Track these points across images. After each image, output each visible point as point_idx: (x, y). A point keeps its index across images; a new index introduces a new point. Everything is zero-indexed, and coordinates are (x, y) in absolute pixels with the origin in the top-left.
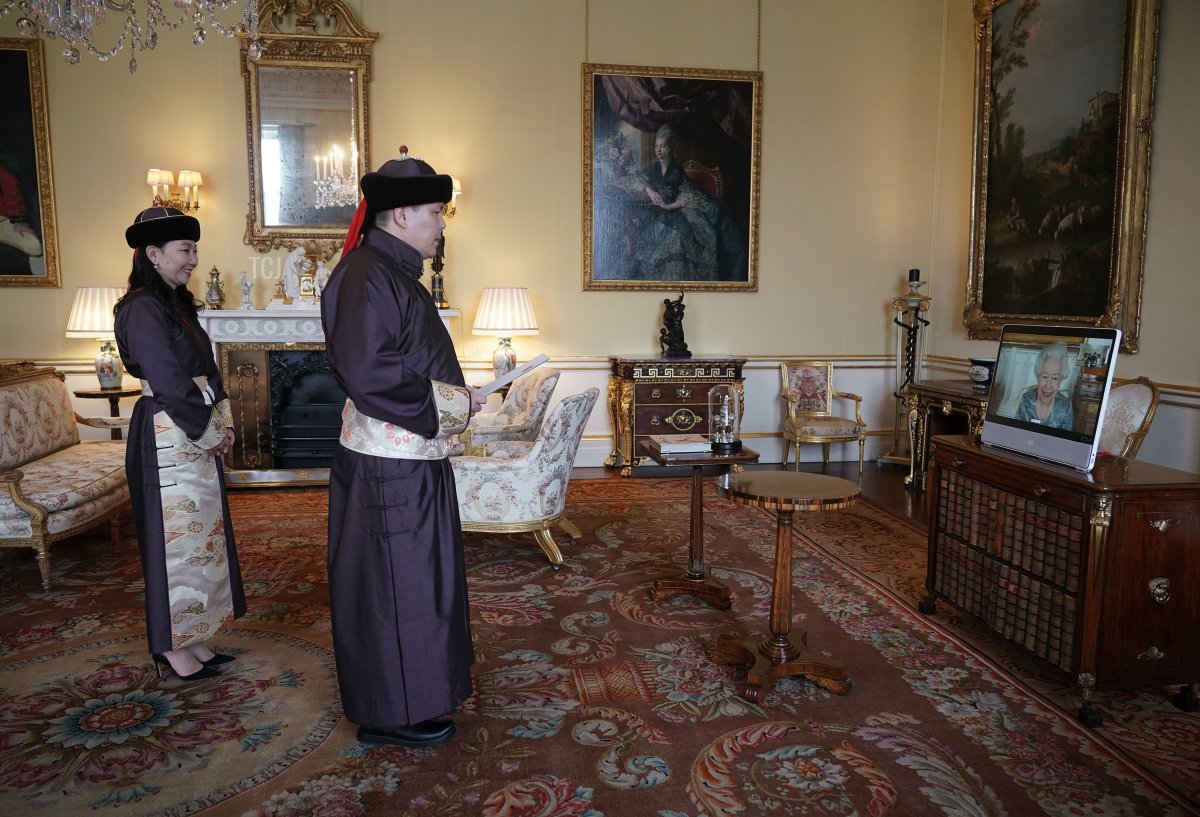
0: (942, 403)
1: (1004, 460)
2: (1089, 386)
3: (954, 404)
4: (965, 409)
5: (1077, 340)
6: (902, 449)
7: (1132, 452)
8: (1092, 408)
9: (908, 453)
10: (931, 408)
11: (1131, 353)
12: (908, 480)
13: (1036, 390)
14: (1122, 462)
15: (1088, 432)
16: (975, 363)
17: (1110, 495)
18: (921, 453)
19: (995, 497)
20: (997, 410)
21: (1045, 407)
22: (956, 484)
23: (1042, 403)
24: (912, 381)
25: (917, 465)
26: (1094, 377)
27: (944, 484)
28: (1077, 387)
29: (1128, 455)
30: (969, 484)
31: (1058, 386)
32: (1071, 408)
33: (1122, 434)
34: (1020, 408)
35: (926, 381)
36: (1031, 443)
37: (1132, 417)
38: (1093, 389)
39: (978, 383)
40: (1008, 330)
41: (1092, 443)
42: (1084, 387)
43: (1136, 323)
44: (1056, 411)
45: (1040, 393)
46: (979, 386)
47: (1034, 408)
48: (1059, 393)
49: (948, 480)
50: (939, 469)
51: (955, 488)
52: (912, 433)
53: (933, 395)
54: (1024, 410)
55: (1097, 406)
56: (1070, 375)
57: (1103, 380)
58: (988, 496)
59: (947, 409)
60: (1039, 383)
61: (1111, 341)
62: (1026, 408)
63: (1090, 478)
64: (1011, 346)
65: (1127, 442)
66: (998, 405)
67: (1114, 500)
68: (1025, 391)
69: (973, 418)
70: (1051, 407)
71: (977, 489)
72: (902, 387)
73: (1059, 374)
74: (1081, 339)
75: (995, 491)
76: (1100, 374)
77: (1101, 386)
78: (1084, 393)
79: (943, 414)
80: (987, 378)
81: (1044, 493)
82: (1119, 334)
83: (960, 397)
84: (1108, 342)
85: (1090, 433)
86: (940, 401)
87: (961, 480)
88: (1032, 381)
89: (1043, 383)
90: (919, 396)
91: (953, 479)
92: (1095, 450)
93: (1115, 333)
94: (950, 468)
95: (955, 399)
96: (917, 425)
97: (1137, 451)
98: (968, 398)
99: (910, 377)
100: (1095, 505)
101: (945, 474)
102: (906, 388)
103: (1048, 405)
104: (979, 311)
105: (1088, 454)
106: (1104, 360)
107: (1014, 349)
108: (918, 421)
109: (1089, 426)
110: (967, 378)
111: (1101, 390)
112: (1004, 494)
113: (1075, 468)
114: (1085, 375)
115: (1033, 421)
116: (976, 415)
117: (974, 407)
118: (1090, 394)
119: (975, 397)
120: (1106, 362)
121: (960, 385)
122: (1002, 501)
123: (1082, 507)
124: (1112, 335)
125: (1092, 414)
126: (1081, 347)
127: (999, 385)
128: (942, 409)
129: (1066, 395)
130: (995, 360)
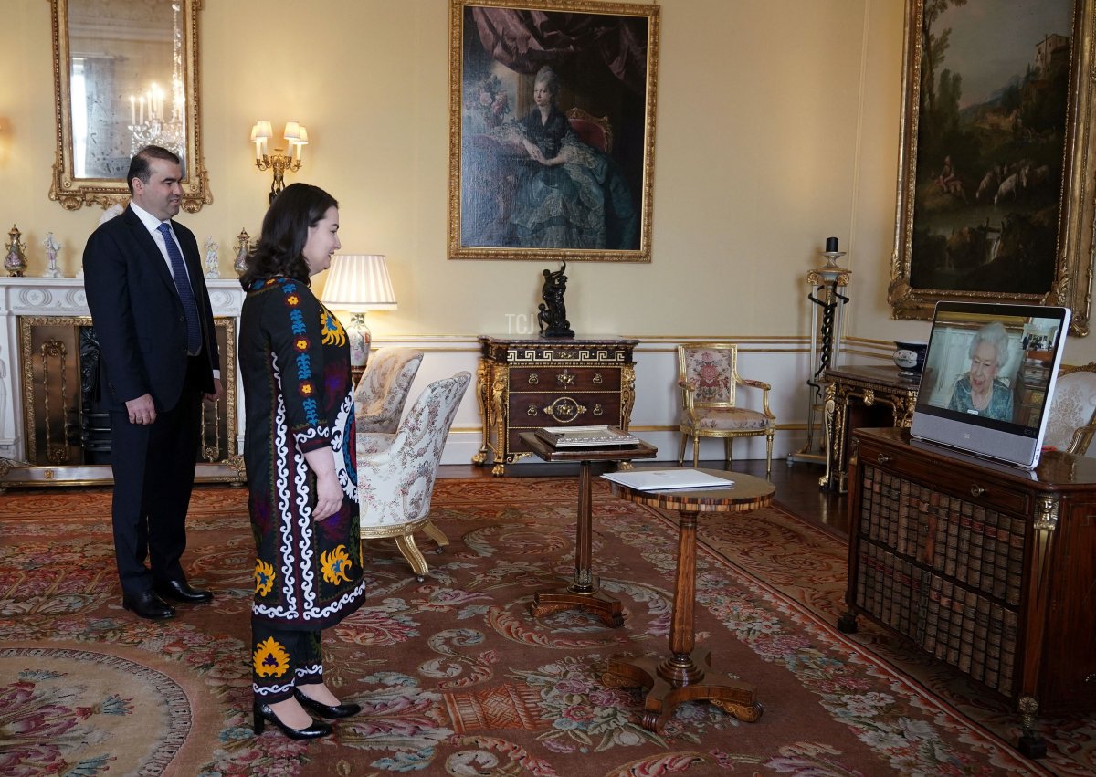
0: (863, 393)
1: (936, 456)
2: (1034, 373)
3: (877, 393)
4: (891, 399)
5: (1020, 319)
6: (816, 446)
7: (1081, 449)
8: (1037, 397)
9: (823, 450)
10: (851, 398)
11: (1080, 336)
12: (823, 481)
14: (1069, 459)
15: (1032, 424)
16: (902, 346)
17: (1057, 496)
18: (839, 450)
19: (926, 497)
20: (929, 398)
21: (982, 396)
22: (881, 483)
24: (828, 367)
25: (834, 464)
26: (1040, 362)
27: (868, 483)
28: (1020, 373)
29: (1076, 451)
30: (896, 483)
32: (1012, 399)
33: (1069, 429)
35: (843, 367)
36: (967, 436)
37: (1081, 409)
38: (1039, 376)
39: (905, 369)
40: (943, 307)
41: (1037, 437)
42: (1028, 373)
43: (1086, 302)
44: (995, 402)
46: (906, 373)
47: (970, 398)
48: (998, 382)
49: (873, 479)
50: (861, 466)
51: (881, 489)
52: (828, 427)
53: (853, 383)
54: (958, 399)
55: (1042, 395)
56: (1011, 360)
57: (1049, 365)
58: (918, 497)
59: (868, 399)
61: (1059, 321)
62: (961, 397)
63: (1034, 476)
64: (945, 326)
65: (1074, 438)
66: (930, 393)
67: (1062, 502)
68: (960, 378)
69: (899, 410)
71: (906, 489)
72: (817, 374)
74: (1025, 318)
75: (926, 491)
76: (1047, 358)
77: (1048, 372)
78: (1027, 380)
79: (865, 405)
80: (915, 363)
81: (982, 493)
82: (1068, 313)
83: (884, 385)
84: (1056, 322)
85: (1035, 426)
86: (860, 390)
87: (887, 479)
90: (837, 385)
91: (878, 478)
92: (1039, 447)
93: (1064, 312)
94: (874, 465)
95: (879, 388)
96: (834, 417)
97: (1086, 448)
98: (894, 387)
99: (826, 362)
100: (1039, 507)
101: (868, 473)
102: (821, 374)
104: (906, 287)
105: (1031, 449)
106: (1050, 343)
107: (949, 330)
108: (835, 412)
109: (1033, 417)
110: (892, 363)
111: (1046, 376)
112: (936, 494)
113: (1016, 465)
114: (1029, 360)
115: (969, 411)
116: (902, 406)
117: (899, 396)
118: (1035, 381)
119: (901, 386)
120: (1053, 345)
121: (883, 373)
122: (934, 503)
123: (1025, 508)
124: (1060, 314)
125: (1036, 405)
126: (1026, 327)
127: (931, 370)
128: (863, 399)
129: (1007, 383)
130: (927, 344)
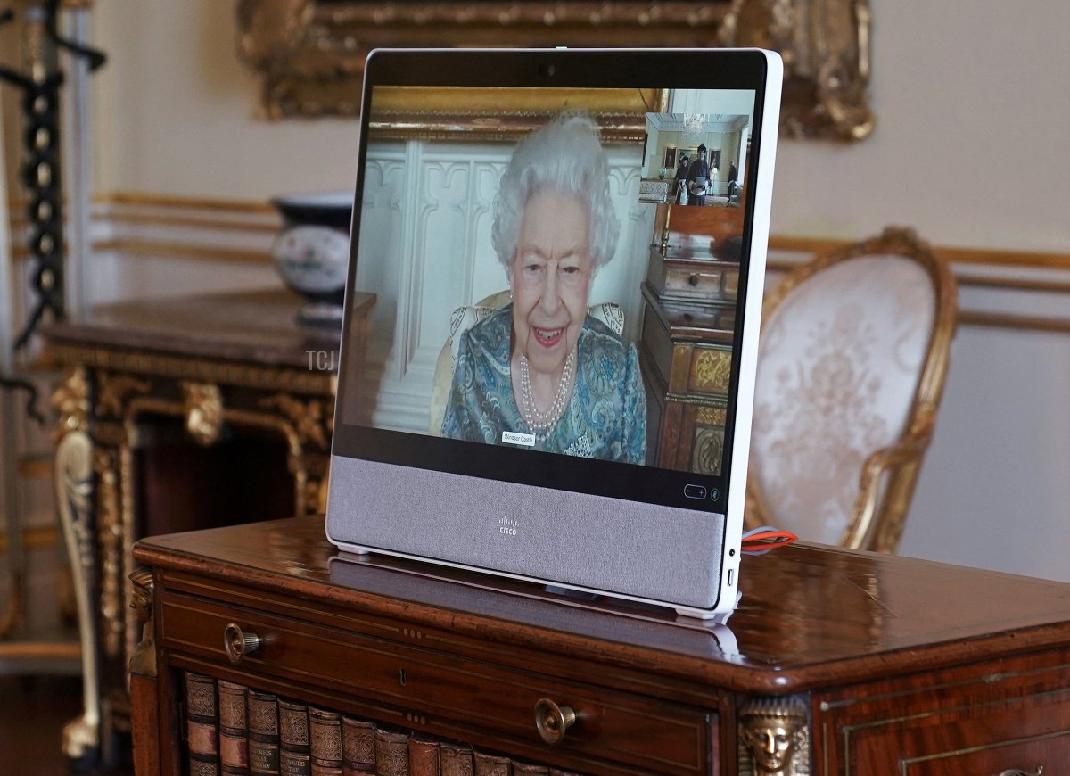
0: (180, 397)
1: (415, 609)
2: (693, 281)
3: (229, 394)
4: (277, 411)
7: (886, 530)
8: (711, 364)
10: (144, 419)
11: (833, 130)
12: (79, 737)
13: (507, 314)
15: (705, 465)
16: (296, 215)
20: (371, 404)
21: (544, 381)
23: (536, 370)
24: (59, 313)
26: (706, 242)
27: (201, 738)
28: (651, 288)
29: (874, 538)
30: (295, 726)
31: (585, 292)
32: (636, 374)
33: (844, 456)
34: (456, 395)
35: (117, 309)
37: (875, 387)
38: (708, 291)
39: (315, 297)
41: (723, 504)
42: (676, 285)
44: (586, 394)
45: (521, 329)
46: (321, 312)
47: (509, 388)
48: (590, 321)
49: (214, 721)
50: (173, 679)
51: (246, 752)
52: (75, 532)
53: (142, 363)
54: (471, 397)
55: (725, 358)
56: (622, 244)
57: (735, 251)
59: (202, 419)
60: (517, 285)
61: (748, 93)
62: (479, 389)
64: (400, 137)
65: (863, 485)
66: (375, 385)
68: (468, 322)
69: (309, 446)
70: (567, 382)
72: (21, 342)
73: (584, 251)
76: (727, 228)
77: (734, 277)
78: (675, 311)
79: (190, 442)
80: (342, 277)
81: (571, 727)
82: (775, 64)
83: (248, 362)
85: (713, 468)
86: (172, 388)
87: (265, 715)
88: (491, 278)
89: (529, 297)
90: (92, 375)
91: (233, 715)
93: (761, 62)
94: (212, 671)
95: (234, 374)
96: (95, 498)
98: (282, 367)
99: (51, 298)
101: (199, 699)
102: (37, 344)
103: (555, 373)
105: (712, 551)
108: (95, 479)
109: (708, 437)
110: (268, 279)
111: (732, 290)
114: (674, 238)
115: (509, 438)
116: (316, 431)
117: (305, 398)
118: (698, 312)
121: (249, 314)
125: (708, 392)
127: (372, 299)
128: (182, 420)
129: (614, 322)
